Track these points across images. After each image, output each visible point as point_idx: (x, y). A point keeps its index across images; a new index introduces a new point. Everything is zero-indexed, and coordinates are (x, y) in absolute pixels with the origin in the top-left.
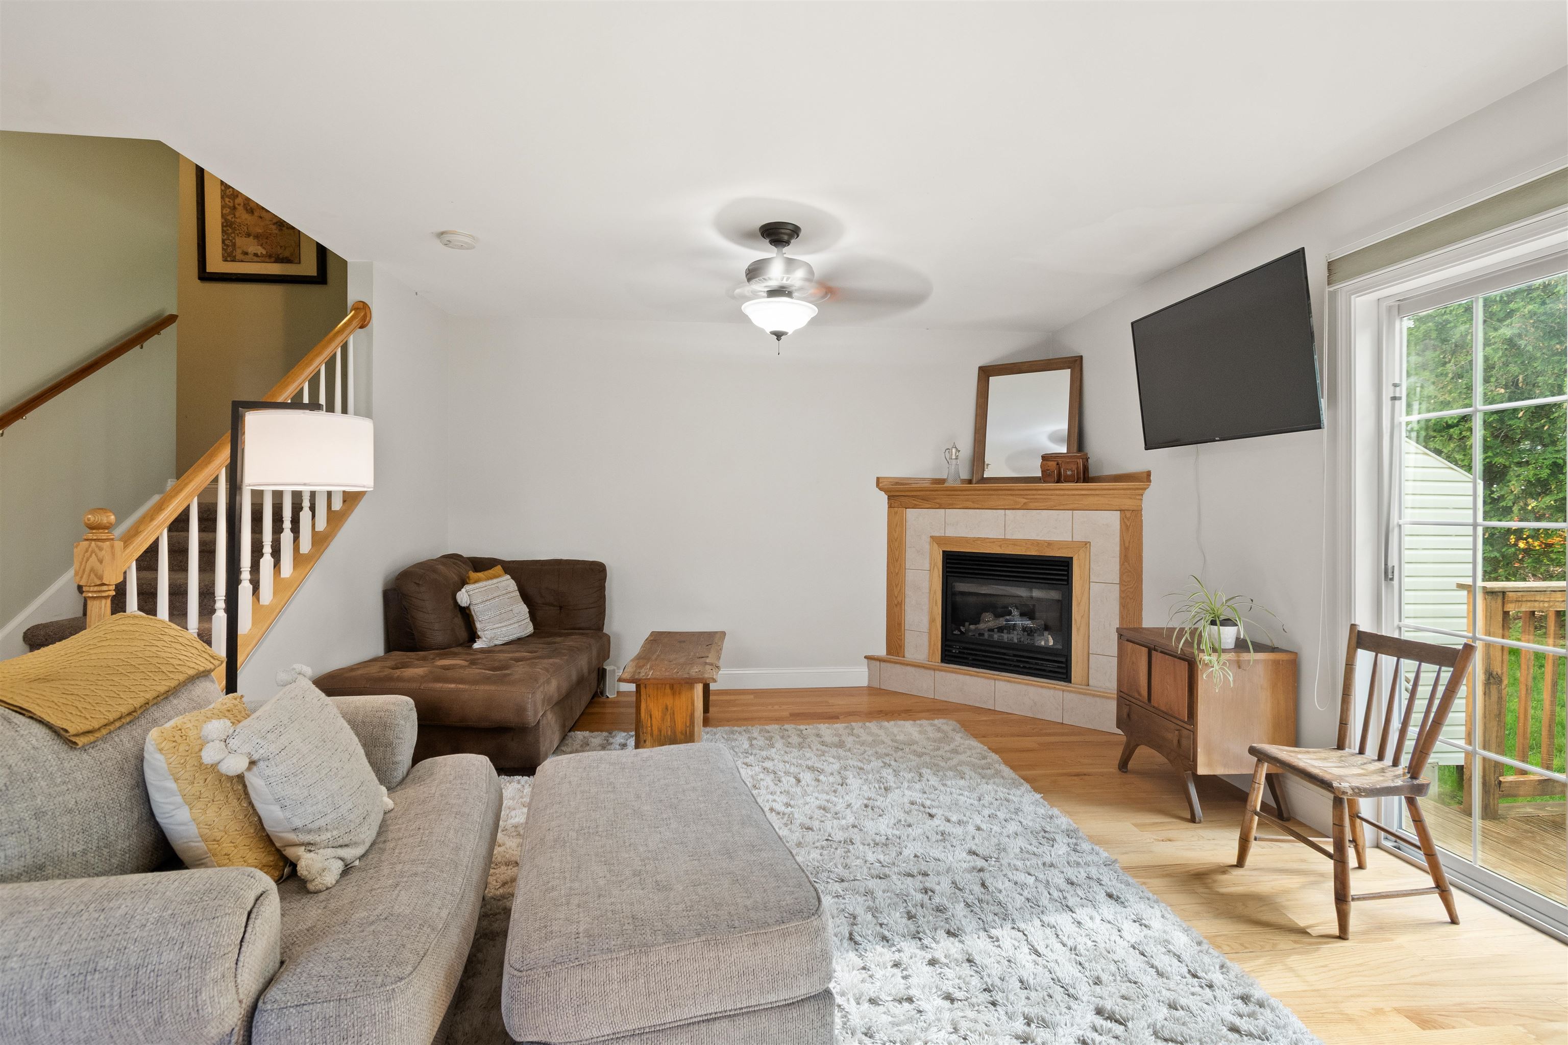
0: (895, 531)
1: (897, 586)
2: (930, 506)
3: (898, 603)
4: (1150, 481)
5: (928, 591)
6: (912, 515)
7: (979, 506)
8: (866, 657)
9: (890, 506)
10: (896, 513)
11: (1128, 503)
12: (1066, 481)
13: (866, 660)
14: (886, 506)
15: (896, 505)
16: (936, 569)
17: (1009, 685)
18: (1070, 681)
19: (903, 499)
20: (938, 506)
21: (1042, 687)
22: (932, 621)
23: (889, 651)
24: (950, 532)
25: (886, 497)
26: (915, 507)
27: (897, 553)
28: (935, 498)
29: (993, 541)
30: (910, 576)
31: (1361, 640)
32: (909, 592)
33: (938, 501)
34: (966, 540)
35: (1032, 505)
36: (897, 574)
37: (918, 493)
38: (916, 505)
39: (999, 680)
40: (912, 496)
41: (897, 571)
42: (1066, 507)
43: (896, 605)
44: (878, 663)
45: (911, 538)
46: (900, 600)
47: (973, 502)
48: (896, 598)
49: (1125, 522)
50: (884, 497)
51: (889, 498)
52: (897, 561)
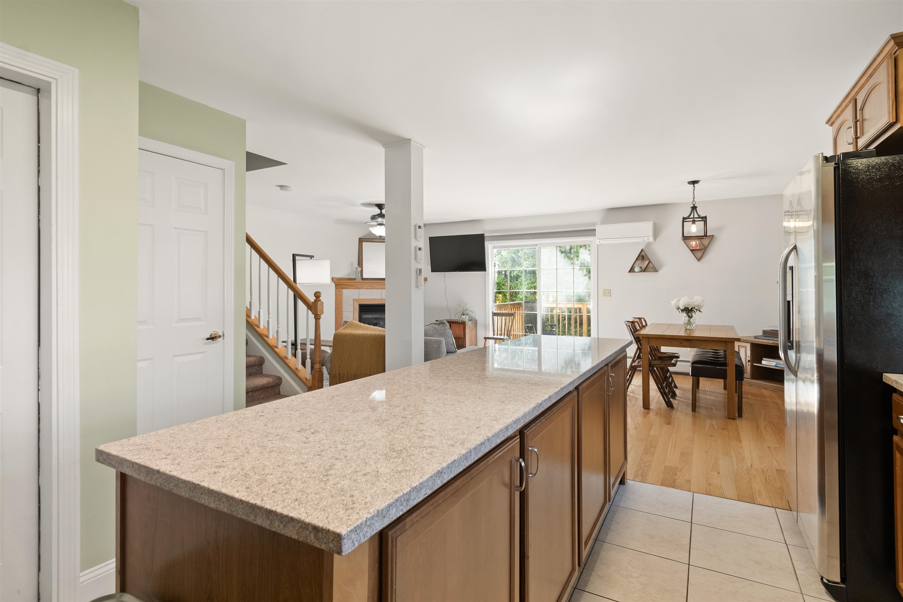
0: (339, 297)
1: (339, 318)
2: (353, 288)
4: (427, 281)
5: (352, 319)
6: (345, 292)
9: (336, 288)
10: (339, 291)
15: (339, 288)
16: (356, 311)
19: (341, 286)
20: (357, 288)
24: (361, 297)
27: (339, 306)
29: (378, 299)
30: (345, 314)
31: (494, 314)
33: (356, 286)
34: (368, 300)
36: (340, 314)
37: (349, 284)
38: (347, 288)
40: (346, 285)
41: (339, 312)
43: (339, 326)
45: (344, 300)
46: (341, 323)
47: (371, 287)
48: (339, 323)
50: (334, 285)
51: (336, 285)
52: (339, 309)
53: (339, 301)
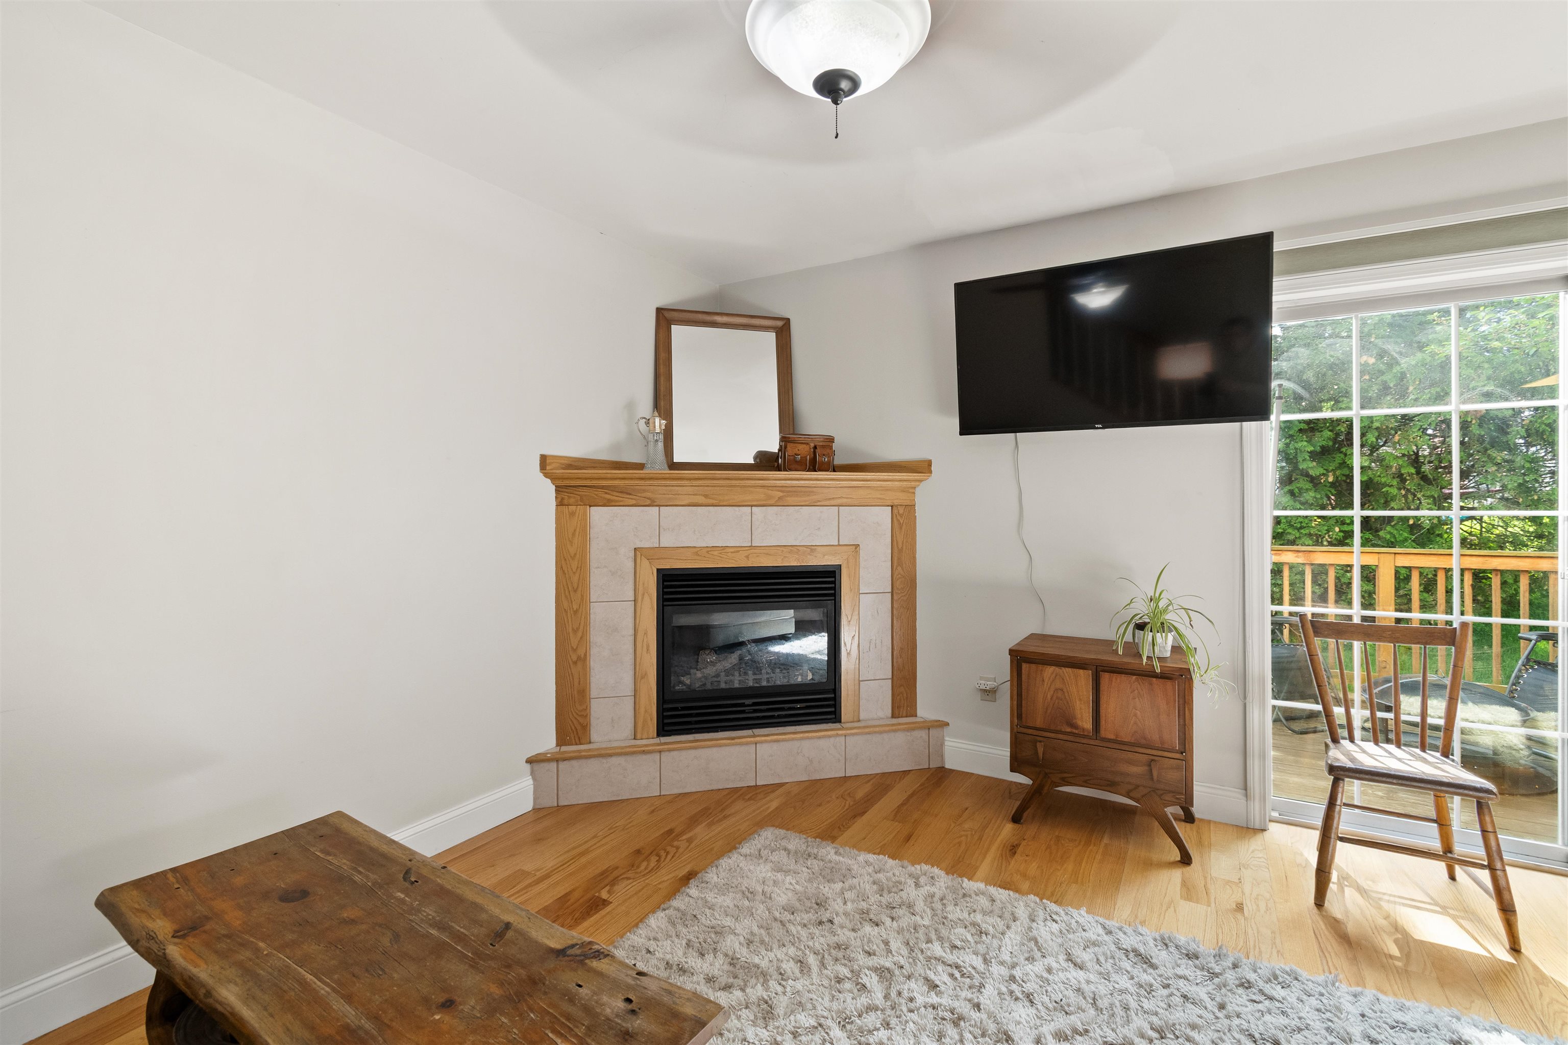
0: (571, 542)
1: (575, 631)
2: (634, 502)
3: (579, 658)
4: (931, 472)
5: (631, 632)
6: (599, 516)
7: (714, 502)
8: (529, 761)
9: (560, 503)
10: (572, 514)
11: (900, 498)
12: (820, 470)
13: (528, 766)
14: (553, 503)
15: (572, 501)
16: (646, 598)
17: (775, 746)
18: (840, 721)
19: (582, 492)
20: (645, 503)
21: (819, 738)
22: (638, 678)
23: (562, 740)
24: (668, 541)
25: (554, 487)
26: (607, 504)
27: (575, 579)
28: (644, 491)
29: (738, 549)
30: (598, 613)
32: (597, 637)
33: (648, 494)
34: (697, 551)
35: (790, 500)
36: (576, 612)
37: (616, 482)
38: (609, 501)
39: (761, 742)
40: (603, 487)
41: (575, 607)
42: (832, 502)
43: (575, 663)
44: (553, 765)
45: (597, 552)
46: (581, 652)
47: (706, 496)
48: (575, 650)
49: (898, 520)
50: (549, 488)
51: (558, 490)
52: (575, 591)
53: (573, 558)
